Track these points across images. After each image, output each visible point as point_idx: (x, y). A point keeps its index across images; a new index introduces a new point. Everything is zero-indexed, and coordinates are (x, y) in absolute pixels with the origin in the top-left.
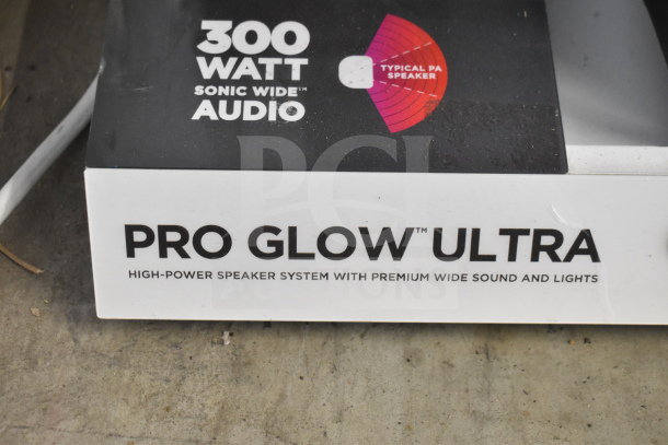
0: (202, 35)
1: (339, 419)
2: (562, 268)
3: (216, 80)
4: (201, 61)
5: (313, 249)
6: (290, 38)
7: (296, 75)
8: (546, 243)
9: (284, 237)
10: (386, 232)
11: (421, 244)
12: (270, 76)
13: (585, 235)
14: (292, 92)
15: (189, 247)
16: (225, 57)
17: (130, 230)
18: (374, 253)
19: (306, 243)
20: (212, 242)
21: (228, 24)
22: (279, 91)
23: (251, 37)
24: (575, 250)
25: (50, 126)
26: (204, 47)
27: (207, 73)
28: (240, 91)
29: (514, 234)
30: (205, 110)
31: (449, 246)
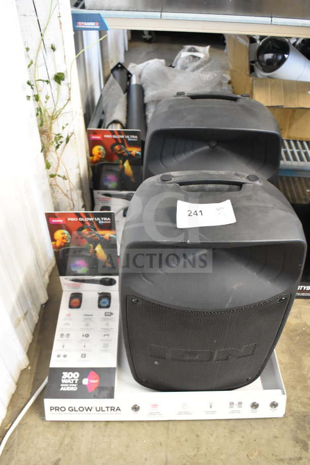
0: (62, 375)
1: (82, 436)
2: (115, 412)
3: (64, 383)
4: (62, 380)
5: (78, 410)
6: (76, 375)
7: (76, 382)
8: (112, 409)
9: (73, 408)
10: (89, 408)
11: (94, 409)
12: (72, 382)
13: (118, 407)
14: (75, 385)
15: (59, 410)
16: (66, 379)
17: (51, 407)
18: (87, 410)
19: (77, 409)
20: (63, 409)
21: (67, 373)
22: (73, 385)
23: (70, 375)
24: (117, 410)
25: (40, 385)
26: (63, 377)
27: (63, 382)
28: (67, 385)
29: (108, 407)
30: (62, 389)
31: (98, 409)
